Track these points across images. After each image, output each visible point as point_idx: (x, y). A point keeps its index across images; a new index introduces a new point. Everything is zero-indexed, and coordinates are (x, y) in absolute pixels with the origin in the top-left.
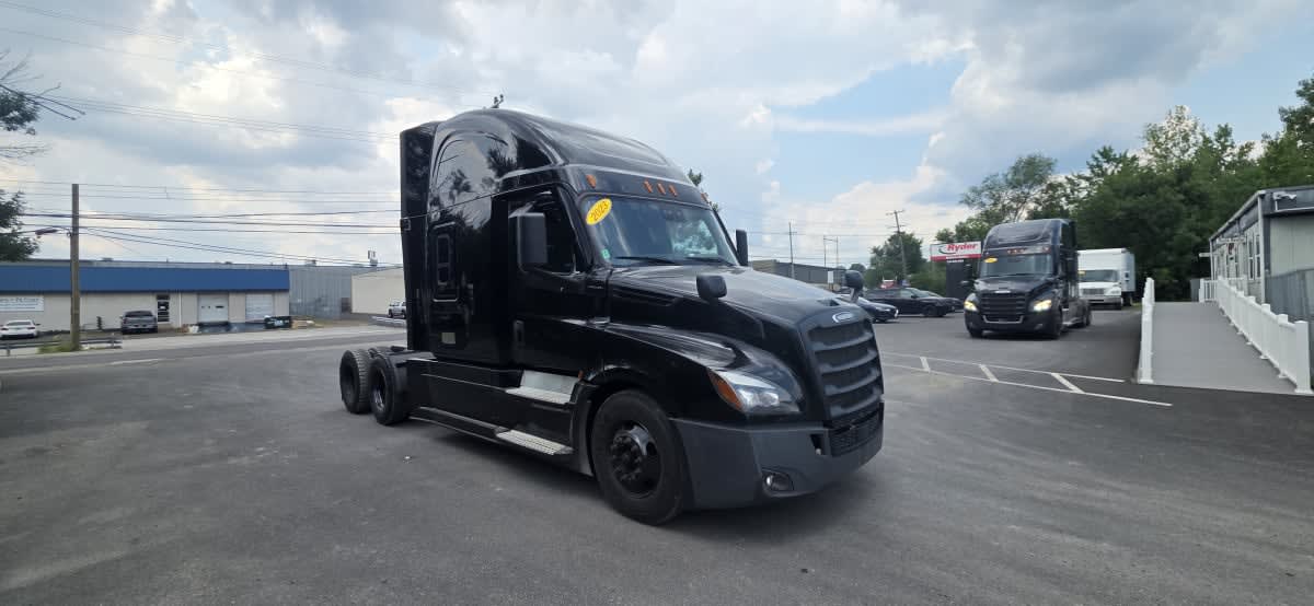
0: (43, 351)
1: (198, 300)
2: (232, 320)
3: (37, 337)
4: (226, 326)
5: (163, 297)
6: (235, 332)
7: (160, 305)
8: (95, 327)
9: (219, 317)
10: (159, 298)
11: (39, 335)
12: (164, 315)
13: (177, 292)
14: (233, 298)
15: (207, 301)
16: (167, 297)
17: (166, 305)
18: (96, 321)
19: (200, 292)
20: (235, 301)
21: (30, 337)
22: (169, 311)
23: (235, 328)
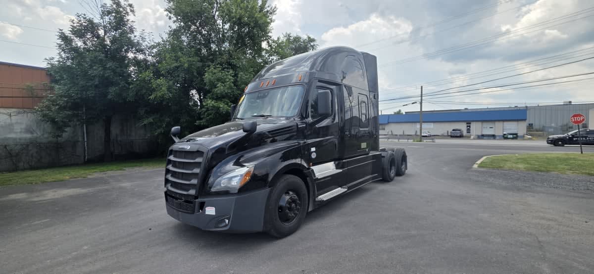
0: (414, 141)
1: (482, 124)
2: (496, 134)
3: (428, 136)
4: (493, 137)
5: (469, 123)
6: (498, 139)
7: (467, 126)
8: (447, 134)
9: (491, 132)
10: (467, 124)
11: (430, 136)
12: (469, 131)
13: (473, 121)
14: (497, 124)
15: (485, 125)
16: (470, 124)
17: (470, 126)
18: (447, 132)
19: (483, 121)
20: (499, 125)
21: (426, 136)
22: (471, 129)
23: (497, 138)
